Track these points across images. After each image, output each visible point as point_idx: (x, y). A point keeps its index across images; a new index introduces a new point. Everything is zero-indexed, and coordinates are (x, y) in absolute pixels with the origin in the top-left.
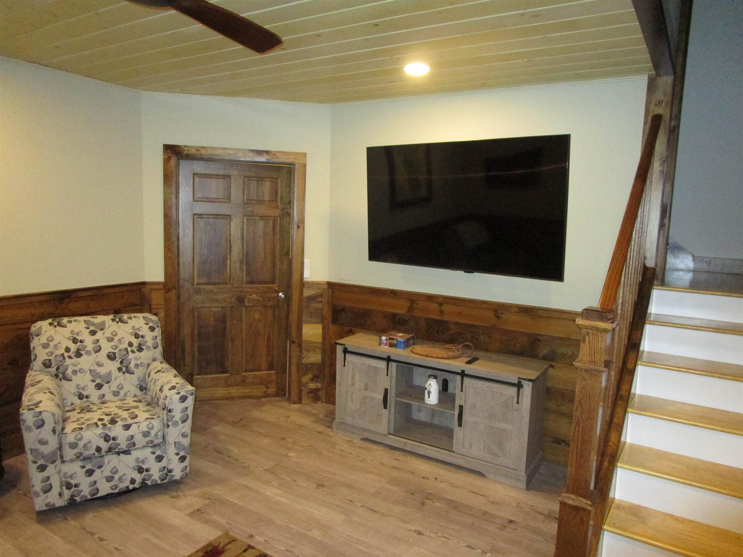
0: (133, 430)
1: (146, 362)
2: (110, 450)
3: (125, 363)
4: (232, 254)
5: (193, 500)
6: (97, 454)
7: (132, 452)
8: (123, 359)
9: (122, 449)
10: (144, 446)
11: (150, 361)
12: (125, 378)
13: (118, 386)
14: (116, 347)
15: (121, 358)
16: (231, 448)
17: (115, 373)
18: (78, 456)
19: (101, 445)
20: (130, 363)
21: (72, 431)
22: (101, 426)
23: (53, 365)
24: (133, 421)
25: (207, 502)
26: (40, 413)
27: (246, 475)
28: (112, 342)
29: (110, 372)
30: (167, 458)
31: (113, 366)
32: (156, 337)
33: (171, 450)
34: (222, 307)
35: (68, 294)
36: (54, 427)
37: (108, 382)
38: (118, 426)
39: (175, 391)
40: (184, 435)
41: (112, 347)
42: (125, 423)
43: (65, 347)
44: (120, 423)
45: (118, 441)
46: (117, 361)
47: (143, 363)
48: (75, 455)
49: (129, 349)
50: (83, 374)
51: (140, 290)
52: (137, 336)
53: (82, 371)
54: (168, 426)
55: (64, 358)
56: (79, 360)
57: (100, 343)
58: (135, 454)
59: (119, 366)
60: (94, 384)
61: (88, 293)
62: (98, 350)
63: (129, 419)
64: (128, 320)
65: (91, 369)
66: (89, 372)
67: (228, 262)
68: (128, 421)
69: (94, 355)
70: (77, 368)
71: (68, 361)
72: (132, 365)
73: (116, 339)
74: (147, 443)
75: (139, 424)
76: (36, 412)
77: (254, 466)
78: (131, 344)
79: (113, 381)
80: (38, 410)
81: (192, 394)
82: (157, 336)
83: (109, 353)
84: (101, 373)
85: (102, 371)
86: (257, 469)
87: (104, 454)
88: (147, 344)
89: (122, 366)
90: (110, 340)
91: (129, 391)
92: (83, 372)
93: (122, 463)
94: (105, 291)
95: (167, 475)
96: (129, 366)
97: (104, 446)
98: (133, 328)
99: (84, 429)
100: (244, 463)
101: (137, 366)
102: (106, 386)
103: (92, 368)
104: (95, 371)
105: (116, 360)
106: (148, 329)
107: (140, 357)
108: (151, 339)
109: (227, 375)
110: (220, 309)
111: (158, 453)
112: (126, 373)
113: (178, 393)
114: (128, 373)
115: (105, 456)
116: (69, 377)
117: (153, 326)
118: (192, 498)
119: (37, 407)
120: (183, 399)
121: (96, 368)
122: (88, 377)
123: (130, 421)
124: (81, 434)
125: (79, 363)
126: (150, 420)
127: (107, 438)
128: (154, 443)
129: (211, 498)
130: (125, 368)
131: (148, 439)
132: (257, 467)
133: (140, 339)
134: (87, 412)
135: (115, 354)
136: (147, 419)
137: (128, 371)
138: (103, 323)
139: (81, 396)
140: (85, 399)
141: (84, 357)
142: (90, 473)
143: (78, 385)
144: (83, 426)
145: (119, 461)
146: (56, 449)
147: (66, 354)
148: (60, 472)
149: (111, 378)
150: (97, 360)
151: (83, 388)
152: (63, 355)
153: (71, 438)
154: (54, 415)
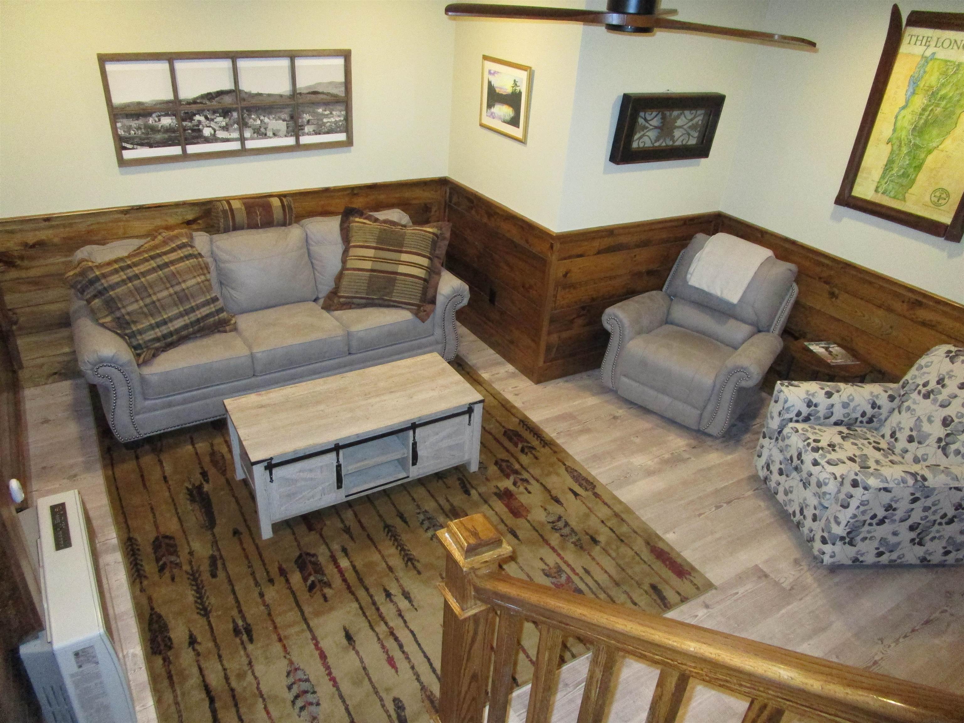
0: (816, 470)
2: (796, 468)
3: (948, 439)
6: (790, 461)
7: (806, 489)
8: (952, 434)
9: (802, 477)
10: (814, 494)
12: (935, 453)
13: (924, 454)
15: (952, 431)
17: (932, 440)
18: (782, 451)
19: (794, 458)
20: (954, 443)
21: (792, 428)
29: (930, 435)
30: (818, 524)
31: (938, 431)
33: (823, 522)
36: (781, 410)
37: (920, 443)
38: (812, 454)
40: (837, 521)
41: (958, 413)
42: (818, 459)
43: (927, 380)
44: (816, 455)
45: (803, 467)
46: (946, 430)
48: (782, 447)
50: (911, 416)
55: (915, 390)
56: (922, 400)
57: (954, 401)
58: (807, 493)
59: (943, 436)
60: (910, 433)
62: (944, 405)
63: (824, 460)
66: (916, 418)
69: (937, 407)
70: (913, 407)
71: (915, 395)
72: (953, 447)
74: (817, 493)
75: (823, 470)
76: (780, 388)
79: (924, 445)
80: (783, 388)
83: (950, 416)
84: (923, 428)
85: (926, 427)
87: (792, 467)
89: (945, 439)
92: (913, 414)
93: (797, 490)
95: (810, 540)
96: (951, 445)
97: (795, 461)
99: (797, 434)
101: (957, 452)
102: (915, 444)
103: (922, 417)
104: (921, 421)
105: (946, 428)
111: (817, 512)
112: (941, 449)
113: (856, 474)
115: (793, 470)
116: (902, 409)
119: (787, 386)
120: (854, 483)
121: (925, 419)
122: (911, 423)
123: (822, 462)
124: (792, 435)
125: (919, 403)
126: (832, 477)
127: (800, 456)
128: (820, 499)
130: (945, 444)
131: (818, 490)
134: (842, 436)
135: (953, 421)
136: (834, 474)
137: (944, 450)
139: (893, 435)
140: (893, 440)
141: (928, 401)
142: (781, 472)
143: (900, 423)
144: (800, 431)
145: (797, 486)
146: (776, 430)
147: (920, 387)
148: (770, 450)
149: (925, 441)
150: (933, 414)
151: (900, 429)
152: (918, 385)
153: (786, 431)
154: (786, 401)
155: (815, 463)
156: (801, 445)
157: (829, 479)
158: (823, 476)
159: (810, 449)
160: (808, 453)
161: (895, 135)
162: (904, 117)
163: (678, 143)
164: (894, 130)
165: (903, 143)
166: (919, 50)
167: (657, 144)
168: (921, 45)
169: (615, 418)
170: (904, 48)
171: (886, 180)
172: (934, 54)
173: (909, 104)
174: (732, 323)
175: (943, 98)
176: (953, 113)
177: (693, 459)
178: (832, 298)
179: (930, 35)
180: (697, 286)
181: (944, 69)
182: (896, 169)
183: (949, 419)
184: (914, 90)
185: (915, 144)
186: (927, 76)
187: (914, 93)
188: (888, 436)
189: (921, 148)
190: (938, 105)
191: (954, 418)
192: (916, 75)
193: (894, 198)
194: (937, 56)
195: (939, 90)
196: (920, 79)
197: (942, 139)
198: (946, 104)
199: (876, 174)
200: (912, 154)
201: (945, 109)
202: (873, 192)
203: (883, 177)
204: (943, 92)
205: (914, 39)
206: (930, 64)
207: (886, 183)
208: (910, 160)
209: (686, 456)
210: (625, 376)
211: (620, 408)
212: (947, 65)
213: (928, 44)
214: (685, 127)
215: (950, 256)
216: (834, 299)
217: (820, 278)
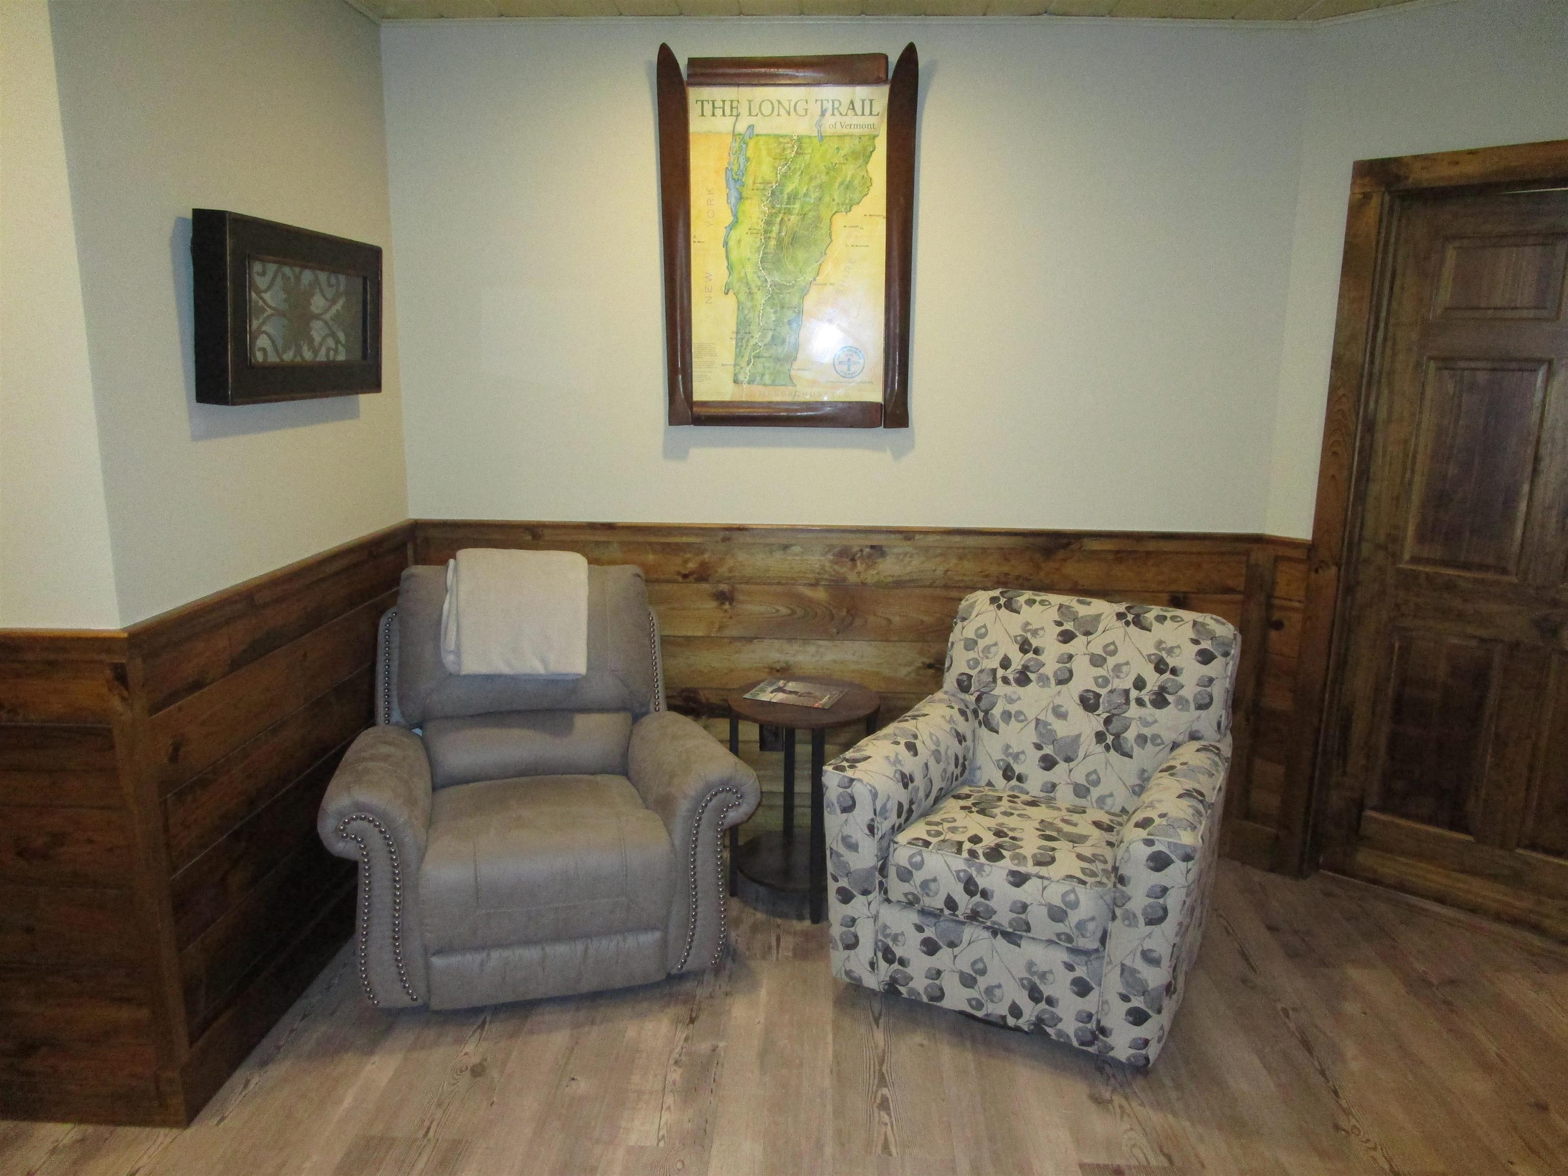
0: (1029, 892)
1: (1168, 737)
2: (974, 916)
3: (1116, 725)
4: (1541, 480)
5: (1131, 1134)
6: (947, 912)
7: (1023, 943)
8: (1113, 715)
9: (1000, 925)
10: (1050, 942)
11: (1180, 739)
12: (1107, 762)
13: (1088, 775)
14: (1106, 681)
15: (1109, 712)
16: (1350, 1049)
17: (1088, 743)
18: (911, 902)
19: (956, 898)
20: (1127, 729)
21: (909, 843)
22: (965, 854)
23: (973, 689)
24: (1037, 869)
25: (1154, 1163)
26: (852, 780)
27: (1323, 1154)
28: (1100, 669)
29: (1079, 736)
30: (1101, 994)
31: (1090, 724)
32: (1211, 680)
33: (1113, 983)
34: (1482, 640)
35: (1065, 541)
36: (872, 820)
37: (1068, 760)
38: (998, 867)
39: (1143, 833)
40: (1150, 958)
41: (1096, 679)
42: (1015, 868)
43: (1002, 656)
44: (1007, 864)
45: (992, 903)
46: (1098, 715)
47: (1159, 736)
48: (906, 895)
49: (1134, 694)
50: (1020, 725)
51: (1247, 553)
52: (1160, 667)
53: (1022, 718)
54: (1114, 918)
55: (994, 680)
56: (1020, 690)
57: (1075, 665)
58: (1030, 950)
59: (1101, 728)
60: (1040, 753)
61: (1108, 545)
62: (1064, 679)
63: (1030, 862)
64: (1154, 622)
65: (1039, 717)
66: (1033, 724)
67: (1523, 506)
68: (1025, 865)
69: (1054, 688)
70: (1013, 708)
71: (1000, 689)
72: (1130, 735)
73: (1111, 661)
74: (1058, 935)
75: (1046, 882)
76: (844, 777)
77: (1368, 1141)
78: (1140, 684)
79: (1079, 759)
80: (850, 773)
81: (1187, 858)
82: (1214, 676)
83: (1088, 691)
84: (1058, 733)
85: (1061, 729)
86: (1373, 1153)
87: (961, 918)
88: (1182, 693)
89: (1107, 730)
90: (1097, 661)
91: (1111, 795)
92: (1022, 721)
93: (996, 958)
94: (1151, 546)
95: (1095, 1038)
96: (1124, 735)
97: (965, 903)
98: (1159, 644)
99: (931, 847)
100: (1347, 1112)
101: (1142, 740)
102: (1061, 767)
103: (1041, 717)
104: (1046, 724)
105: (1097, 713)
106: (1194, 654)
107: (1155, 721)
108: (1195, 682)
109: (1470, 838)
110: (1473, 643)
111: (1081, 972)
112: (1112, 750)
113: (1149, 843)
114: (1116, 750)
115: (967, 925)
116: (994, 724)
117: (1212, 650)
118: (1132, 1129)
119: (851, 767)
120: (1159, 862)
121: (1051, 718)
122: (1030, 735)
123: (1029, 868)
124: (921, 855)
125: (1019, 698)
126: (1075, 884)
127: (970, 887)
128: (1074, 944)
129: (1176, 1158)
130: (1112, 737)
131: (1060, 927)
132: (1375, 1149)
133: (1167, 675)
134: (977, 812)
135: (1098, 696)
136: (1071, 877)
137: (1118, 746)
138: (1097, 618)
139: (1008, 773)
140: (1014, 782)
141: (1033, 687)
142: (930, 947)
143: (1008, 747)
144: (934, 840)
145: (993, 949)
146: (874, 868)
147: (1000, 673)
148: (876, 918)
149: (1076, 752)
150: (1057, 701)
151: (1016, 757)
152: (994, 671)
153: (902, 855)
154: (875, 795)
155: (1018, 879)
156: (959, 863)
157: (1073, 891)
158: (1055, 894)
159: (982, 859)
160: (987, 868)
161: (735, 275)
162: (739, 241)
163: (322, 357)
164: (730, 268)
165: (753, 286)
166: (723, 124)
167: (288, 357)
168: (724, 115)
169: (478, 1071)
170: (696, 125)
171: (746, 359)
172: (751, 127)
173: (741, 218)
174: (582, 722)
175: (793, 197)
176: (819, 219)
177: (722, 1044)
178: (723, 604)
179: (734, 97)
180: (484, 669)
181: (778, 151)
182: (757, 335)
183: (1091, 695)
184: (740, 194)
185: (774, 284)
186: (752, 167)
187: (740, 198)
188: (1000, 782)
189: (788, 287)
190: (789, 212)
191: (1098, 690)
192: (735, 168)
193: (773, 384)
194: (757, 131)
195: (781, 185)
196: (743, 172)
197: (816, 265)
198: (802, 207)
199: (726, 353)
200: (776, 301)
201: (804, 216)
202: (732, 385)
203: (739, 355)
204: (789, 188)
205: (708, 108)
206: (752, 144)
207: (749, 363)
208: (775, 312)
209: (704, 1047)
210: (439, 952)
211: (460, 1041)
212: (780, 143)
213: (735, 113)
214: (327, 317)
215: (898, 454)
216: (727, 606)
217: (685, 576)
